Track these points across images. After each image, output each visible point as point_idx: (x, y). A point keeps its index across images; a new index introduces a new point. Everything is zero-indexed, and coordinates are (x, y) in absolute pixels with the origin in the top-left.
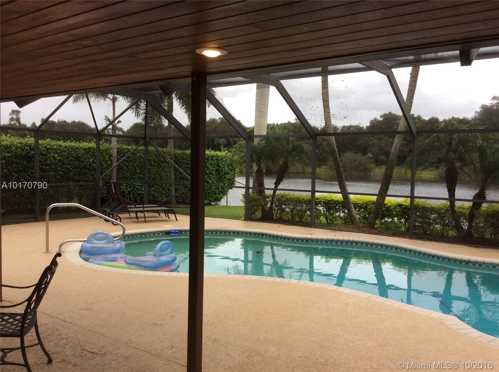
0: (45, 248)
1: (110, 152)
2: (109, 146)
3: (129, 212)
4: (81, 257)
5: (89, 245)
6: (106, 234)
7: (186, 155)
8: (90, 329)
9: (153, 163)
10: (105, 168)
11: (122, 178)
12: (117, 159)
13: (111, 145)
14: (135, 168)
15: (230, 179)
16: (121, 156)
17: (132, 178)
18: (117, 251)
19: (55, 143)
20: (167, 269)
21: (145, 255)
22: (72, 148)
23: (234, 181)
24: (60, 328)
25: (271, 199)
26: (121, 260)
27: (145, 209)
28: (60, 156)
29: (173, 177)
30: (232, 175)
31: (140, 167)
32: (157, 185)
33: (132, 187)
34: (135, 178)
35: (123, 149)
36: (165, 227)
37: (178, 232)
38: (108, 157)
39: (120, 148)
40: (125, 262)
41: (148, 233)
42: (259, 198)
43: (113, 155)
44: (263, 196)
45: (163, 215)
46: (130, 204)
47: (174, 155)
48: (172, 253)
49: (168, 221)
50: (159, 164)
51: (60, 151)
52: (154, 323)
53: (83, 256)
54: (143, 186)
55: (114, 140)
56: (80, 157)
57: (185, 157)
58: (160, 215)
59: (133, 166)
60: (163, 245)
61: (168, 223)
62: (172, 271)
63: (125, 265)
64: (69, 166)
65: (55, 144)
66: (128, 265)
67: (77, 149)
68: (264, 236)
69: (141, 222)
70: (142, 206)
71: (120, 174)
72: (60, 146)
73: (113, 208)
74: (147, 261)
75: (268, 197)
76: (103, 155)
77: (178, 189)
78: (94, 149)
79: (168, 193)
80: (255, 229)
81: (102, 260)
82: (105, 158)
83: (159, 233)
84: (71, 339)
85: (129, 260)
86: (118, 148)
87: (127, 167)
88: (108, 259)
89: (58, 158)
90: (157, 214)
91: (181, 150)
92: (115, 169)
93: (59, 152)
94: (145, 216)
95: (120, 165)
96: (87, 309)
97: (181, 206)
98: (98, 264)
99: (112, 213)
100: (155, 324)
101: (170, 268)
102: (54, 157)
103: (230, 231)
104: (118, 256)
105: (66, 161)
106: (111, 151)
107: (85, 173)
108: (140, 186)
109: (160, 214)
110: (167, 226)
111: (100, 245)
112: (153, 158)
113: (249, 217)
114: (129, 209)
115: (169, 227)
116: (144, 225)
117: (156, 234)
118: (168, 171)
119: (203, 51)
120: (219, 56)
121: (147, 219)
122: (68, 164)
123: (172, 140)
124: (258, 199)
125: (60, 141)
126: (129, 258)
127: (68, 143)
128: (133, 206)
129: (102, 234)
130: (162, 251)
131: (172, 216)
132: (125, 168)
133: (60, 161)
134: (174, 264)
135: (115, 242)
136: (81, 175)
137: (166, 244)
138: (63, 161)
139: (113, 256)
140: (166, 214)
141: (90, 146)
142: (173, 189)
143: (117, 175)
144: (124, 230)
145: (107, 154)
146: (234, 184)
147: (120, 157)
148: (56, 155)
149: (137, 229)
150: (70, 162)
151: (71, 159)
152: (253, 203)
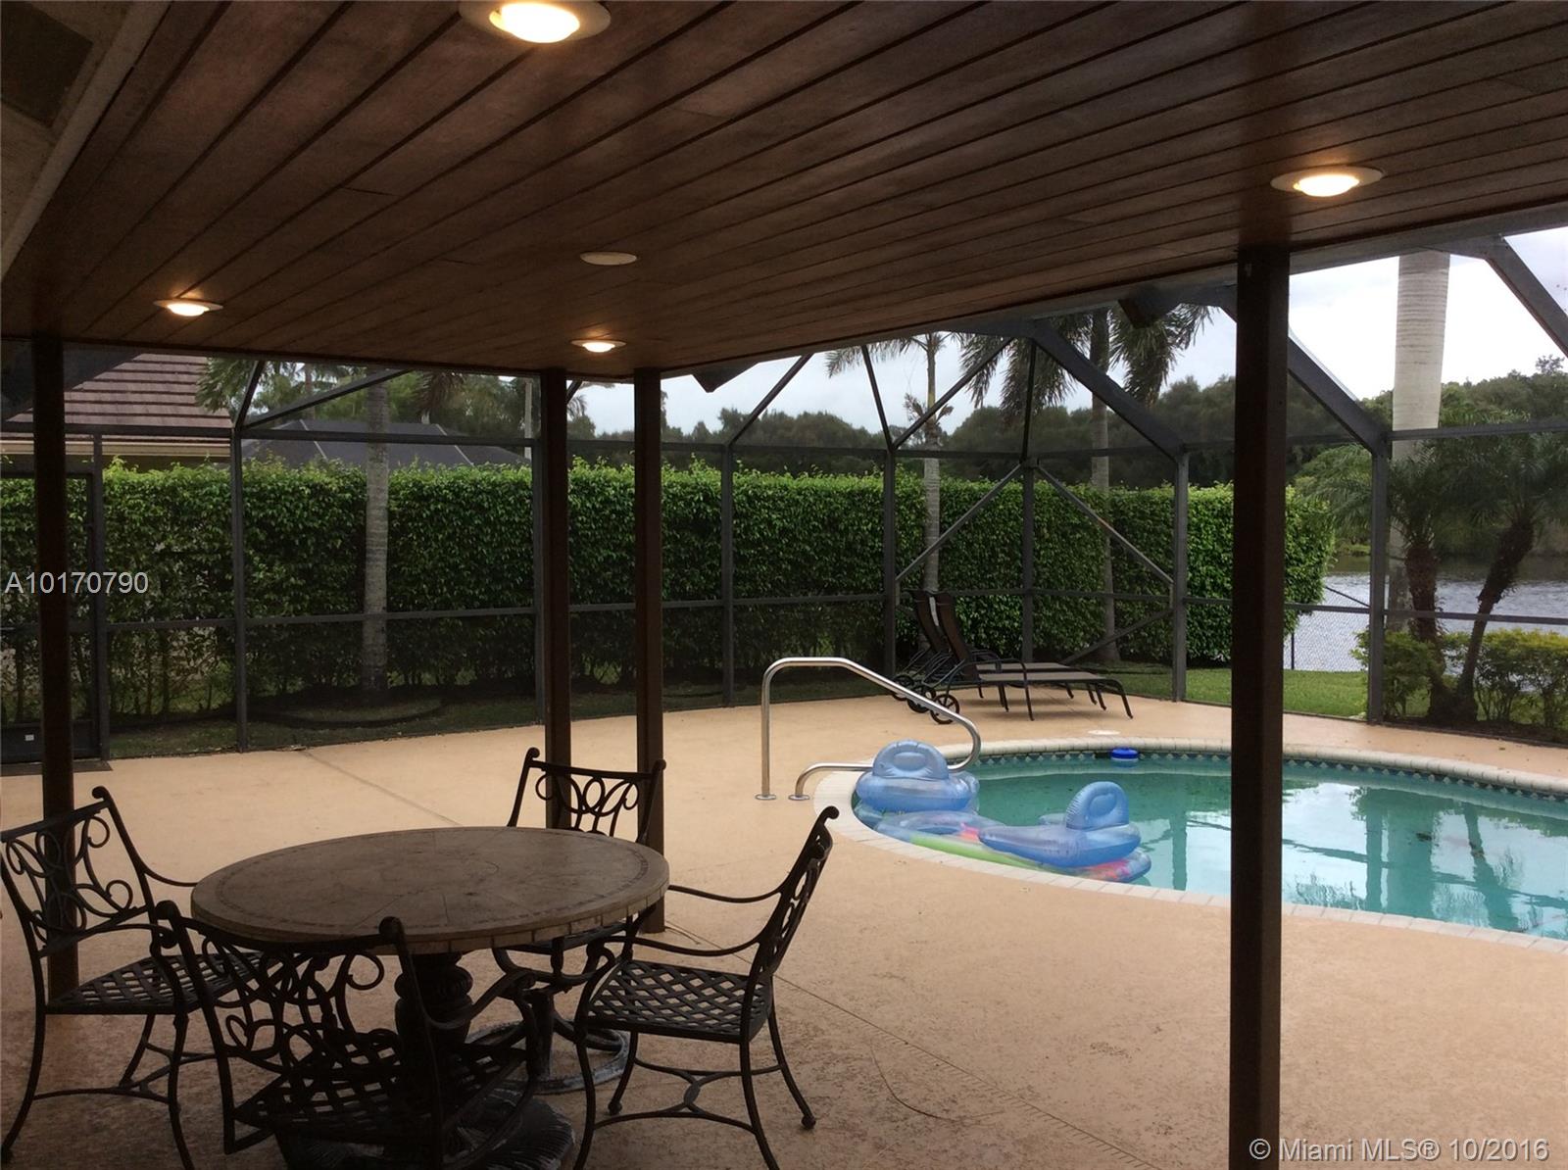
0: (761, 785)
1: (919, 503)
2: (917, 484)
3: (980, 685)
4: (856, 814)
5: (878, 782)
6: (926, 752)
7: (1152, 503)
8: (908, 1039)
9: (1045, 531)
10: (907, 550)
11: (955, 581)
12: (941, 524)
13: (923, 482)
14: (993, 549)
15: (1304, 581)
16: (951, 512)
17: (983, 580)
18: (959, 805)
19: (769, 481)
20: (1112, 873)
21: (1042, 823)
22: (816, 492)
23: (1319, 586)
24: (824, 1025)
25: (1464, 650)
26: (967, 831)
27: (1031, 677)
28: (784, 517)
29: (1108, 576)
30: (1310, 566)
31: (1005, 544)
32: (1059, 598)
33: (984, 608)
34: (991, 579)
35: (956, 491)
36: (1093, 736)
37: (1134, 752)
38: (913, 517)
39: (948, 488)
40: (981, 840)
41: (1041, 753)
42: (1422, 646)
43: (930, 510)
44: (1434, 640)
45: (1082, 696)
46: (980, 660)
47: (1114, 504)
48: (1124, 821)
49: (1100, 715)
50: (1064, 535)
51: (784, 502)
52: (1102, 1045)
53: (863, 813)
54: (1016, 604)
55: (932, 466)
56: (838, 520)
57: (1147, 511)
58: (1072, 696)
59: (986, 542)
60: (1095, 794)
61: (1104, 722)
62: (1127, 879)
63: (979, 848)
64: (808, 548)
65: (773, 483)
66: (990, 849)
67: (829, 496)
68: (1446, 780)
69: (1017, 716)
70: (1019, 666)
71: (948, 568)
72: (785, 488)
73: (936, 672)
74: (1049, 842)
75: (1453, 644)
76: (899, 511)
77: (1124, 613)
78: (875, 495)
79: (1092, 626)
80: (1412, 753)
81: (912, 827)
82: (906, 521)
83: (1075, 753)
84: (859, 1063)
85: (991, 835)
86: (941, 490)
87: (969, 545)
88: (932, 826)
89: (778, 523)
90: (1063, 694)
91: (1133, 489)
92: (935, 555)
93: (782, 505)
94: (1031, 696)
95: (948, 542)
96: (892, 976)
97: (1137, 668)
98: (902, 839)
99: (932, 685)
100: (1104, 1048)
101: (1119, 871)
102: (769, 522)
103: (1316, 757)
104: (963, 818)
105: (800, 533)
106: (923, 498)
107: (851, 568)
108: (1006, 604)
109: (1073, 692)
110: (1101, 732)
111: (907, 784)
112: (1047, 516)
113: (1383, 712)
114: (981, 676)
115: (1108, 736)
116: (1027, 726)
117: (1068, 757)
118: (1092, 557)
119: (1296, 180)
120: (1354, 190)
121: (1035, 709)
122: (804, 541)
123: (1106, 458)
124: (1417, 650)
125: (782, 474)
126: (992, 827)
127: (805, 481)
128: (992, 667)
129: (915, 749)
130: (1094, 813)
131: (1113, 702)
132: (962, 547)
133: (784, 531)
134: (1132, 858)
135: (950, 776)
136: (840, 572)
137: (1104, 792)
138: (792, 531)
139: (948, 817)
140: (1095, 694)
141: (862, 486)
142: (1110, 613)
143: (939, 572)
144: (977, 740)
145: (910, 509)
146: (1317, 598)
147: (949, 516)
148: (774, 516)
149: (1009, 738)
150: (810, 535)
151: (814, 526)
152: (1399, 664)
